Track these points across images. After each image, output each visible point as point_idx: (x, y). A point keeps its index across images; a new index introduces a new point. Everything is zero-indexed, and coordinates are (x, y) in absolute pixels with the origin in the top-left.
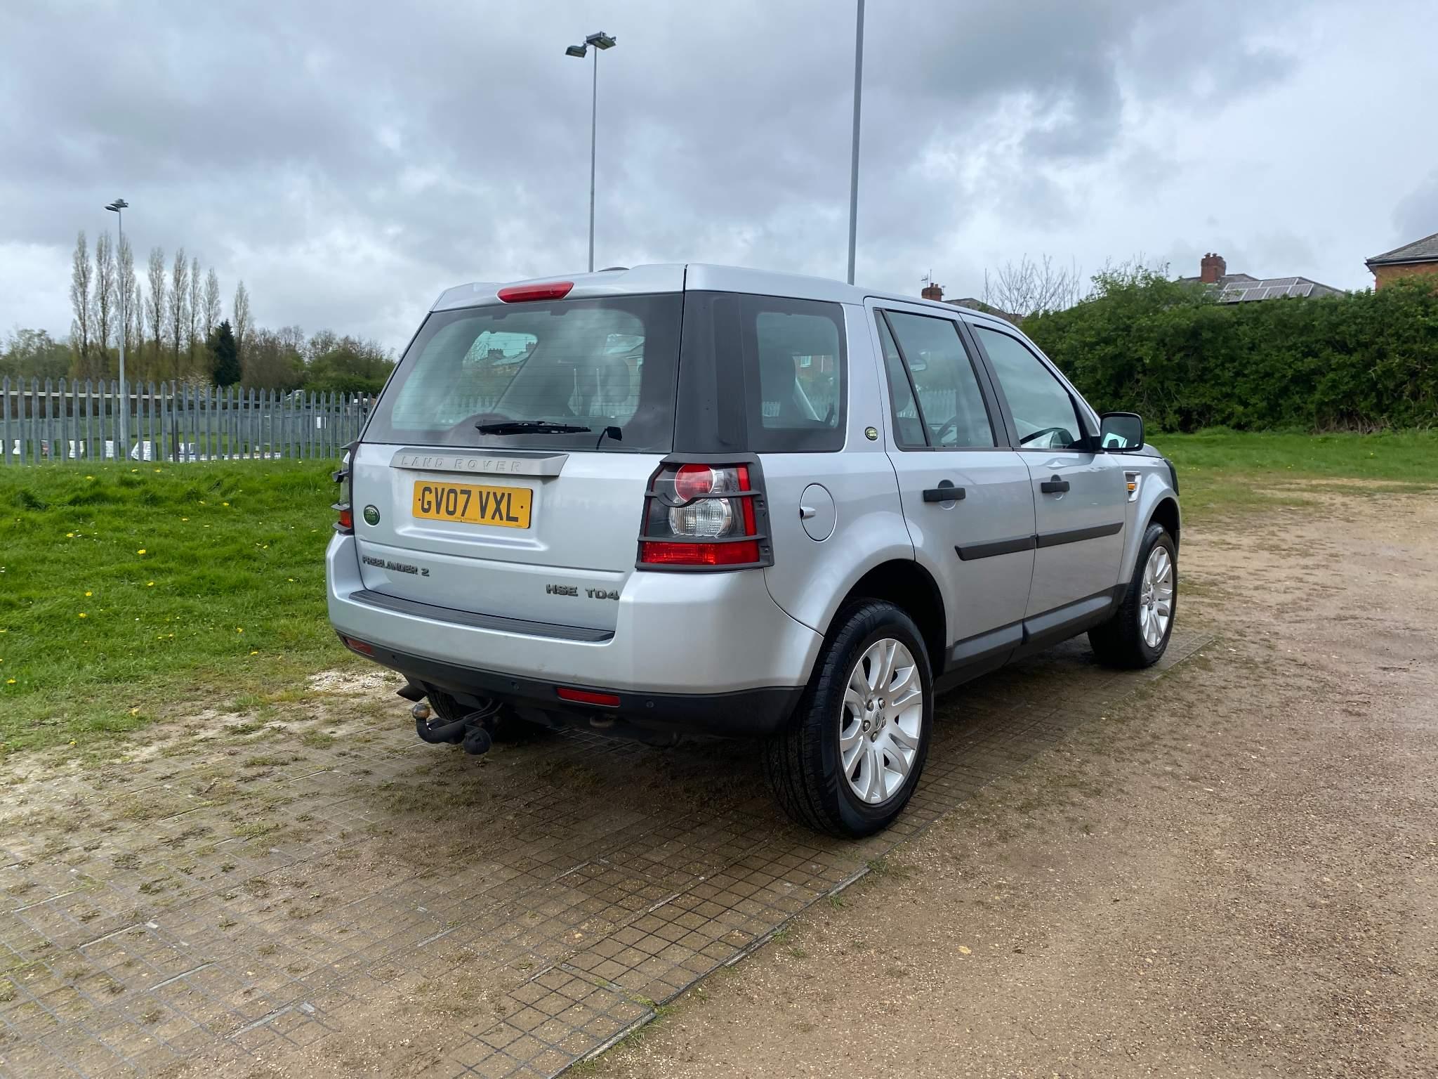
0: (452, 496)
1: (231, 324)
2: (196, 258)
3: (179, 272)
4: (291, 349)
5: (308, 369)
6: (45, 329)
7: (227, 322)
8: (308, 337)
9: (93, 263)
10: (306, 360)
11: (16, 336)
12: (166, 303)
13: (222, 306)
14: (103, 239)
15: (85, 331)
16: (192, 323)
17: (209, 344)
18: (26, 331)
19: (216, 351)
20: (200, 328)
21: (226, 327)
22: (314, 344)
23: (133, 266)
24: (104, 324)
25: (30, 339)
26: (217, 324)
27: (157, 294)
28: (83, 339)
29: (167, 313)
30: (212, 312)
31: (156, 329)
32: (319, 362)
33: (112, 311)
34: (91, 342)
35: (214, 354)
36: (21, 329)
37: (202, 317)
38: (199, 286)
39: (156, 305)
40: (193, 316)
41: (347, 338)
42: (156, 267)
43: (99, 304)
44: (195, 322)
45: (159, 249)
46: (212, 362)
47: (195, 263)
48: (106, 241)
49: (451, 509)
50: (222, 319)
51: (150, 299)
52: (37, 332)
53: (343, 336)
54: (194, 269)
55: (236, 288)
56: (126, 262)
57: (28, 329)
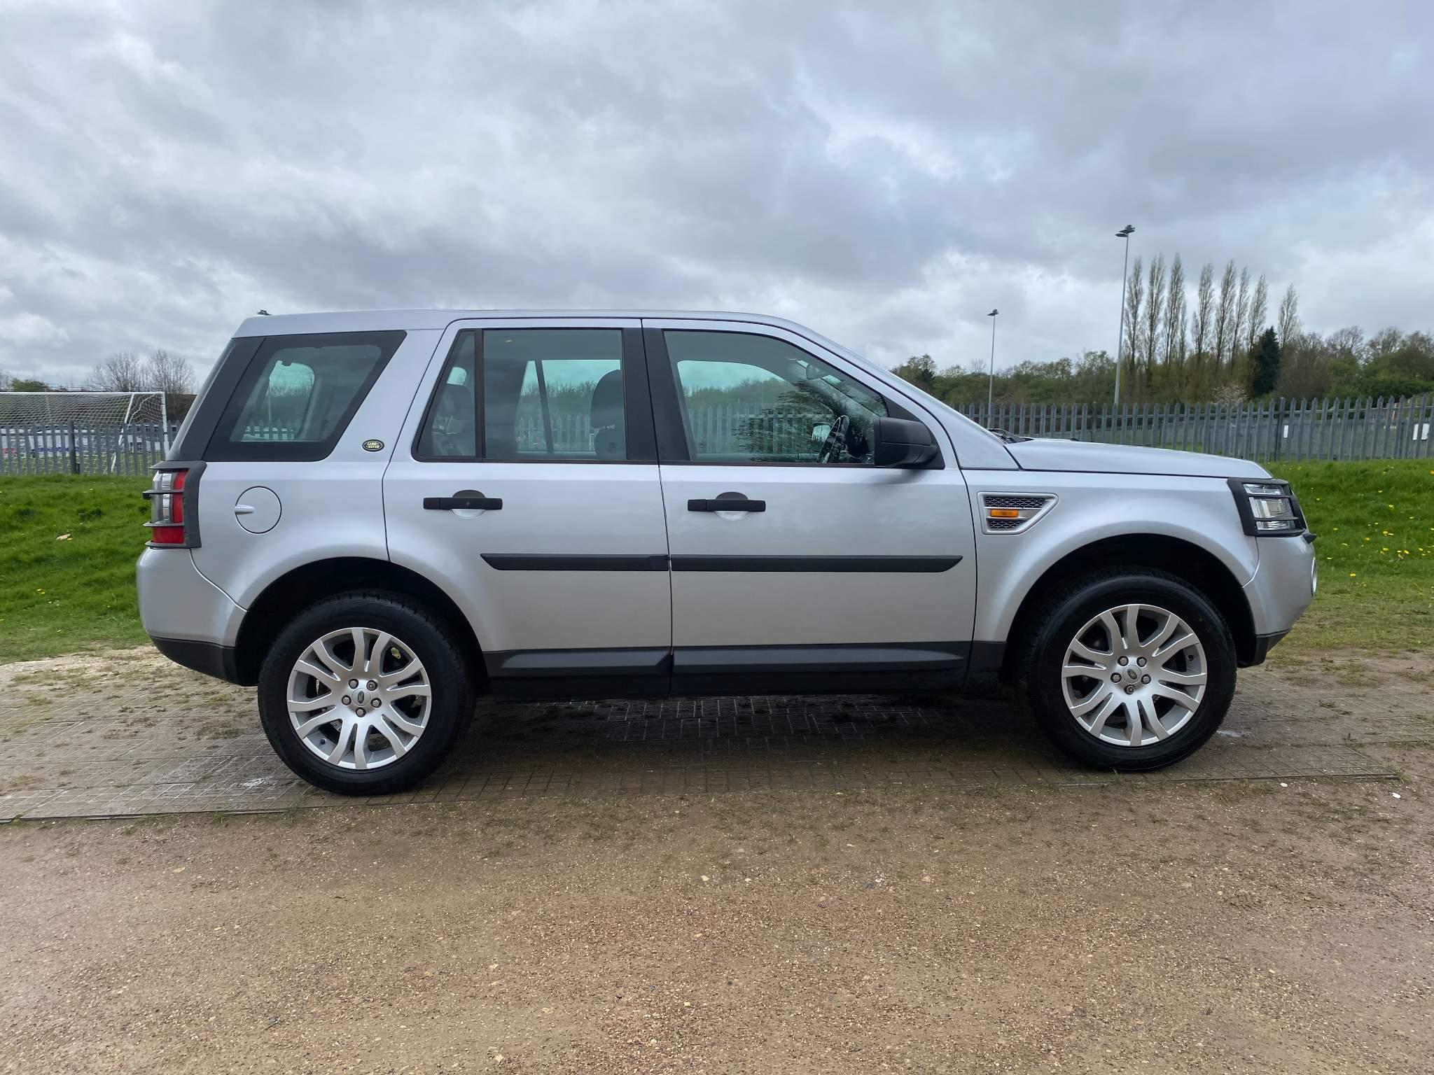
1: (1276, 330)
2: (1245, 269)
3: (1227, 284)
4: (1346, 352)
5: (1360, 373)
6: (1104, 350)
7: (1272, 329)
8: (1367, 338)
9: (1145, 284)
10: (1361, 362)
11: (1083, 357)
12: (1213, 317)
13: (1267, 313)
14: (1157, 261)
15: (1134, 350)
16: (1236, 333)
17: (1251, 352)
18: (1091, 353)
19: (1257, 360)
20: (1244, 338)
21: (1270, 333)
22: (1373, 345)
23: (1183, 283)
24: (1151, 340)
25: (1093, 360)
26: (1260, 332)
27: (1205, 308)
28: (1131, 357)
29: (1212, 328)
30: (1257, 321)
31: (1199, 341)
32: (1376, 363)
33: (1160, 328)
34: (1139, 359)
35: (1255, 363)
36: (1087, 351)
37: (1246, 325)
38: (1248, 294)
39: (1202, 319)
40: (1237, 326)
41: (1416, 334)
42: (1205, 283)
43: (1148, 323)
44: (1239, 332)
45: (1209, 266)
46: (1252, 370)
47: (1244, 273)
48: (1159, 263)
50: (1266, 326)
51: (1198, 314)
52: (1099, 353)
53: (1411, 332)
54: (1243, 279)
55: (1285, 293)
56: (1176, 282)
57: (1093, 351)
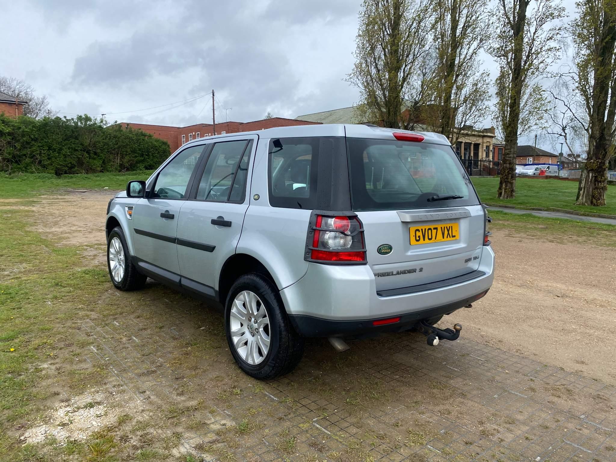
0: (430, 231)
49: (430, 237)
